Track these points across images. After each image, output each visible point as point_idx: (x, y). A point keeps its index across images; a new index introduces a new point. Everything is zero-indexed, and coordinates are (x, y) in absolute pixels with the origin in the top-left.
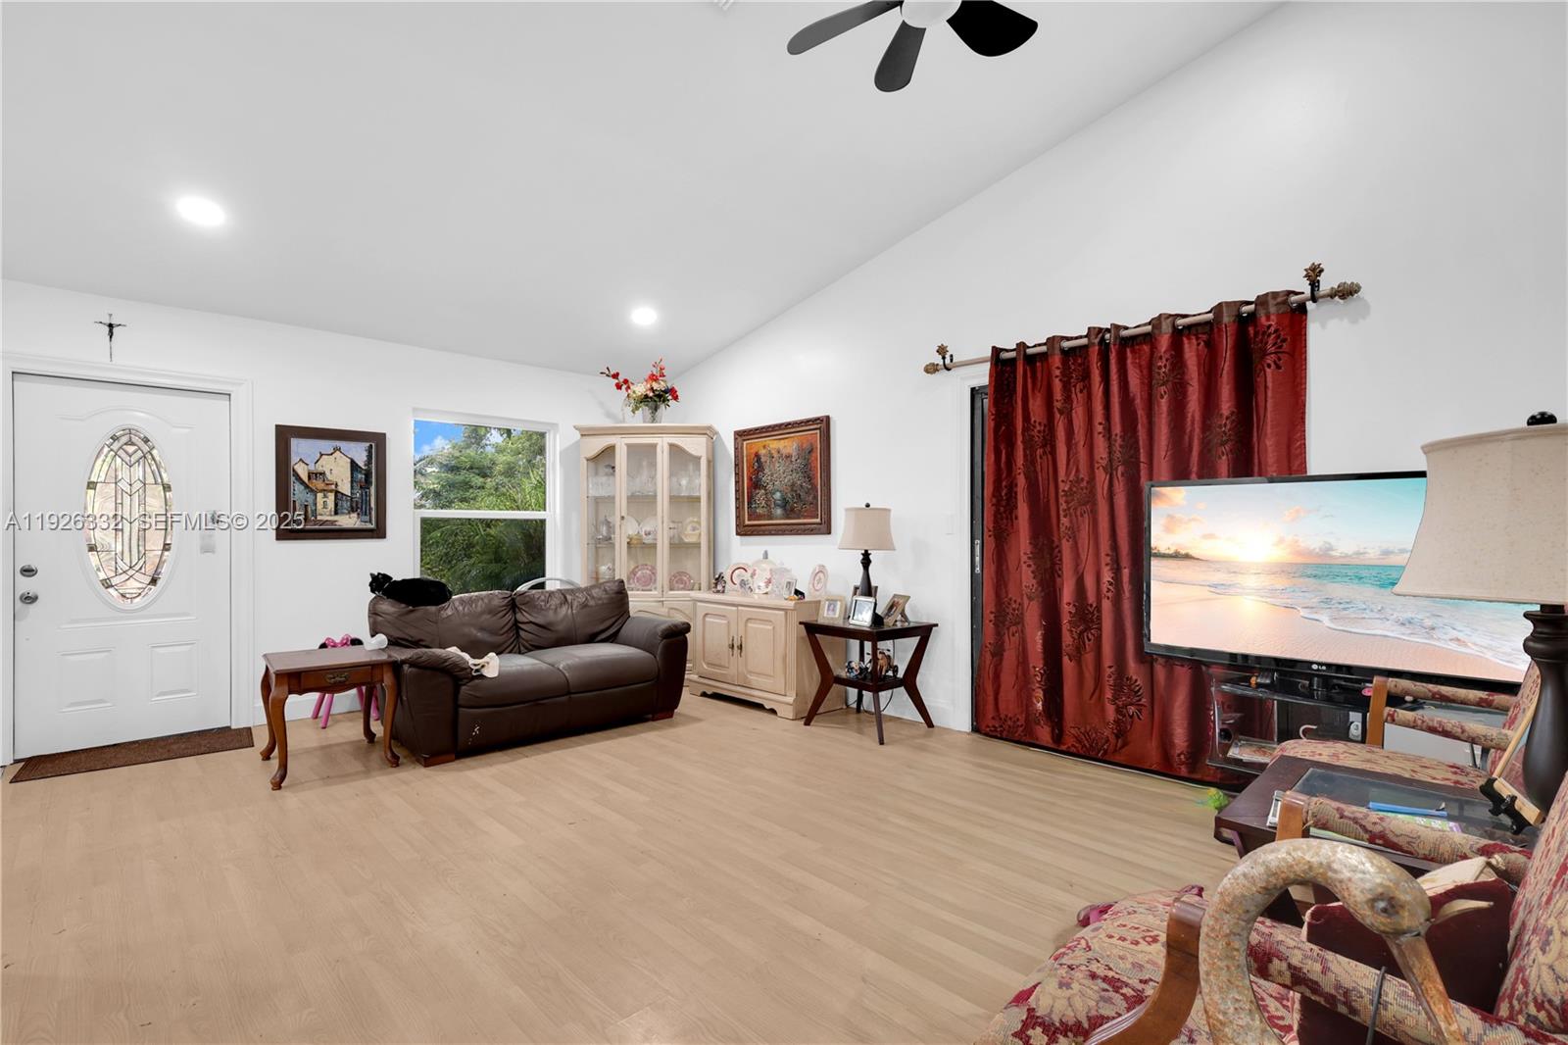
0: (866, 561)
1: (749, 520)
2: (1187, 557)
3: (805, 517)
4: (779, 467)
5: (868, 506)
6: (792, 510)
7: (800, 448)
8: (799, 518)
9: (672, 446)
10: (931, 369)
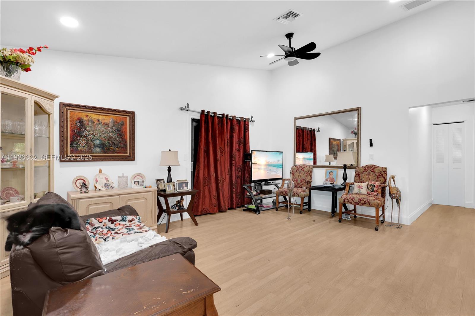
0: (169, 170)
1: (71, 153)
2: (256, 164)
3: (118, 153)
4: (100, 129)
5: (170, 150)
6: (109, 149)
7: (115, 123)
8: (114, 153)
9: (36, 103)
10: (182, 109)
